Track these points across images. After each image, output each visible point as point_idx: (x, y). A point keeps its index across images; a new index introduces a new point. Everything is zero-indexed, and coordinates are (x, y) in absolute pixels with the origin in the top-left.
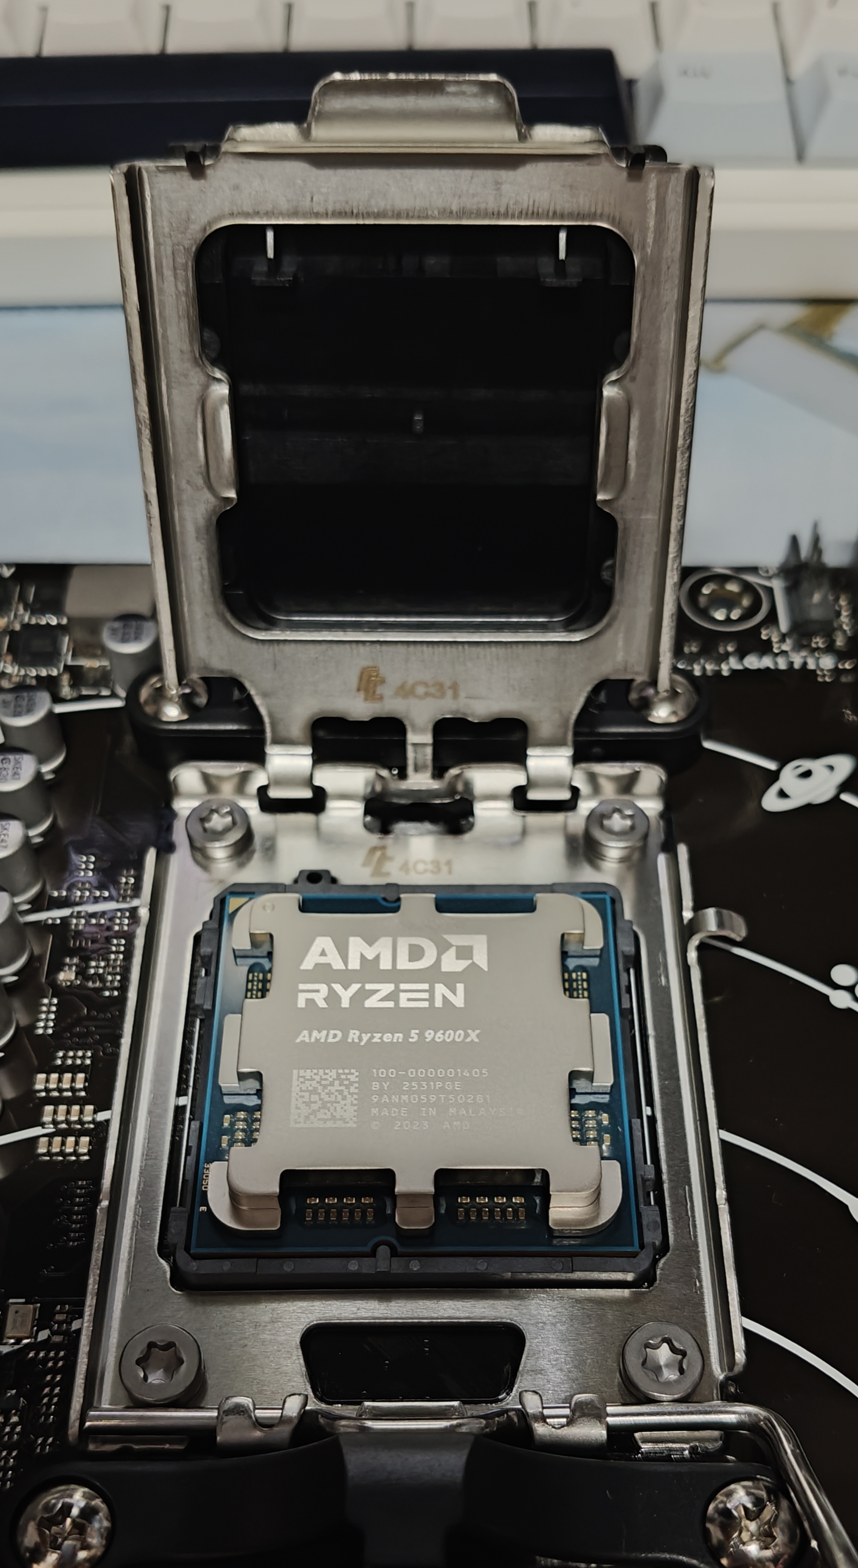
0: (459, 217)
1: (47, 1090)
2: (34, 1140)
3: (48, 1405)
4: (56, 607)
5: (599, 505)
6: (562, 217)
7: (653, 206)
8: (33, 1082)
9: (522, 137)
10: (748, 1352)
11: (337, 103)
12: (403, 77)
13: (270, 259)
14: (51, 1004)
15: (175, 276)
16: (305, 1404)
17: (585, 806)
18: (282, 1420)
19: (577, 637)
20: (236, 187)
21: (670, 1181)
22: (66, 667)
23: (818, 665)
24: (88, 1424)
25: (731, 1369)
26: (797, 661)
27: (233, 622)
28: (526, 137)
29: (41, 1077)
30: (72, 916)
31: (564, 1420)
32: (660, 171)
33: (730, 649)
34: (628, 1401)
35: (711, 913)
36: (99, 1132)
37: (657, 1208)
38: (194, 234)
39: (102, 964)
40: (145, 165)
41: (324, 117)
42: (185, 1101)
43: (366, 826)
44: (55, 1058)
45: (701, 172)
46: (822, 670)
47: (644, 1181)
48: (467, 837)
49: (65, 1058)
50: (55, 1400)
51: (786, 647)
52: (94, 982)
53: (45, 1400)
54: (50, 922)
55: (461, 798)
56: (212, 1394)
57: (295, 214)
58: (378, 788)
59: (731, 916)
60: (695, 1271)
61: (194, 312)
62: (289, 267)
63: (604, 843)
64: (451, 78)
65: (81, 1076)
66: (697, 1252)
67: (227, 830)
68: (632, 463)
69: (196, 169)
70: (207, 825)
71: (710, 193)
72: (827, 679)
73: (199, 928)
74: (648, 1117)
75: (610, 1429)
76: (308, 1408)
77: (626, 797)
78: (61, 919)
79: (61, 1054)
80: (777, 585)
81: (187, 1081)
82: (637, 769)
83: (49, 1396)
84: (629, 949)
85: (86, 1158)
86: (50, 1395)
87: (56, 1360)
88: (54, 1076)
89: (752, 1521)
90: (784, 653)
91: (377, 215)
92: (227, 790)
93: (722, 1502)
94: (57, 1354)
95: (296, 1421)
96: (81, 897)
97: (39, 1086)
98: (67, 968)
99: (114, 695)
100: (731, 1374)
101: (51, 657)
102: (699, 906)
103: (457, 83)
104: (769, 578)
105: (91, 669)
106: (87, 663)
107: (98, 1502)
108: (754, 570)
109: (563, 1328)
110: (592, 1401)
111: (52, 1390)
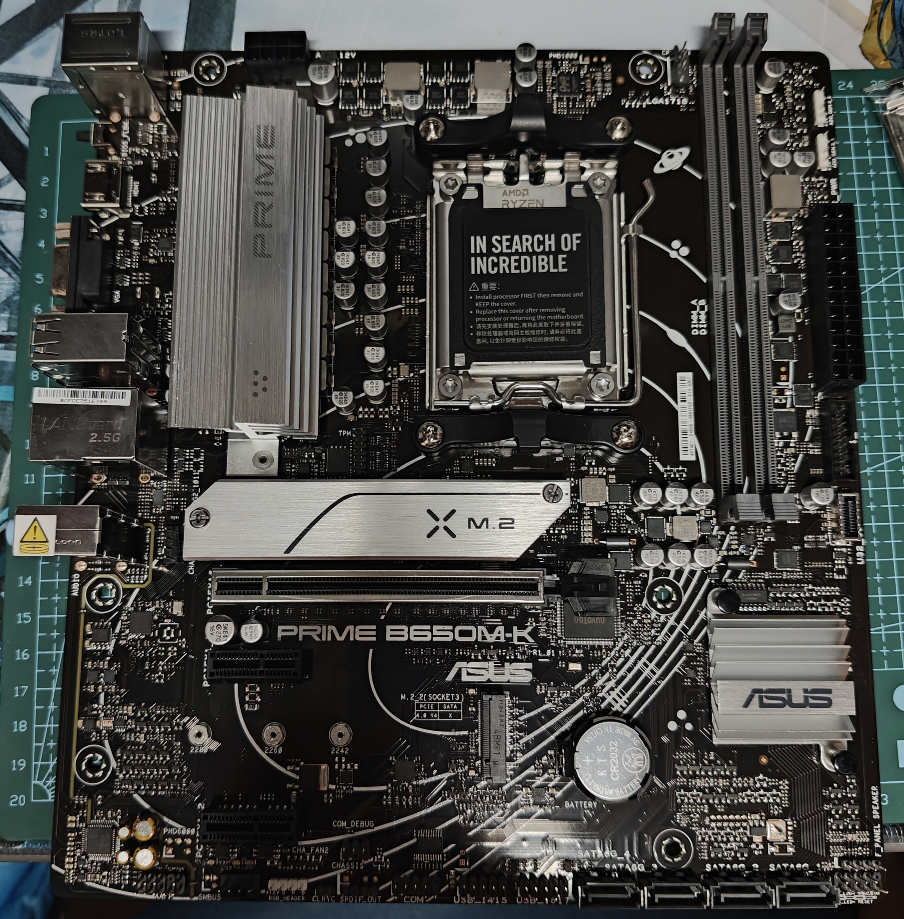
1: (402, 291)
2: (401, 309)
17: (587, 174)
22: (384, 105)
23: (681, 102)
25: (624, 386)
26: (673, 100)
29: (399, 286)
30: (400, 221)
33: (647, 94)
36: (420, 307)
39: (414, 242)
44: (403, 279)
46: (683, 105)
51: (669, 93)
52: (411, 249)
54: (393, 224)
63: (593, 191)
65: (412, 286)
67: (454, 185)
70: (447, 184)
72: (684, 110)
77: (603, 171)
80: (669, 60)
82: (607, 161)
85: (417, 316)
86: (416, 394)
87: (416, 382)
88: (403, 286)
89: (626, 432)
90: (668, 96)
92: (452, 167)
96: (403, 213)
97: (399, 290)
98: (402, 243)
102: (627, 220)
104: (666, 56)
105: (394, 106)
106: (392, 103)
108: (659, 52)
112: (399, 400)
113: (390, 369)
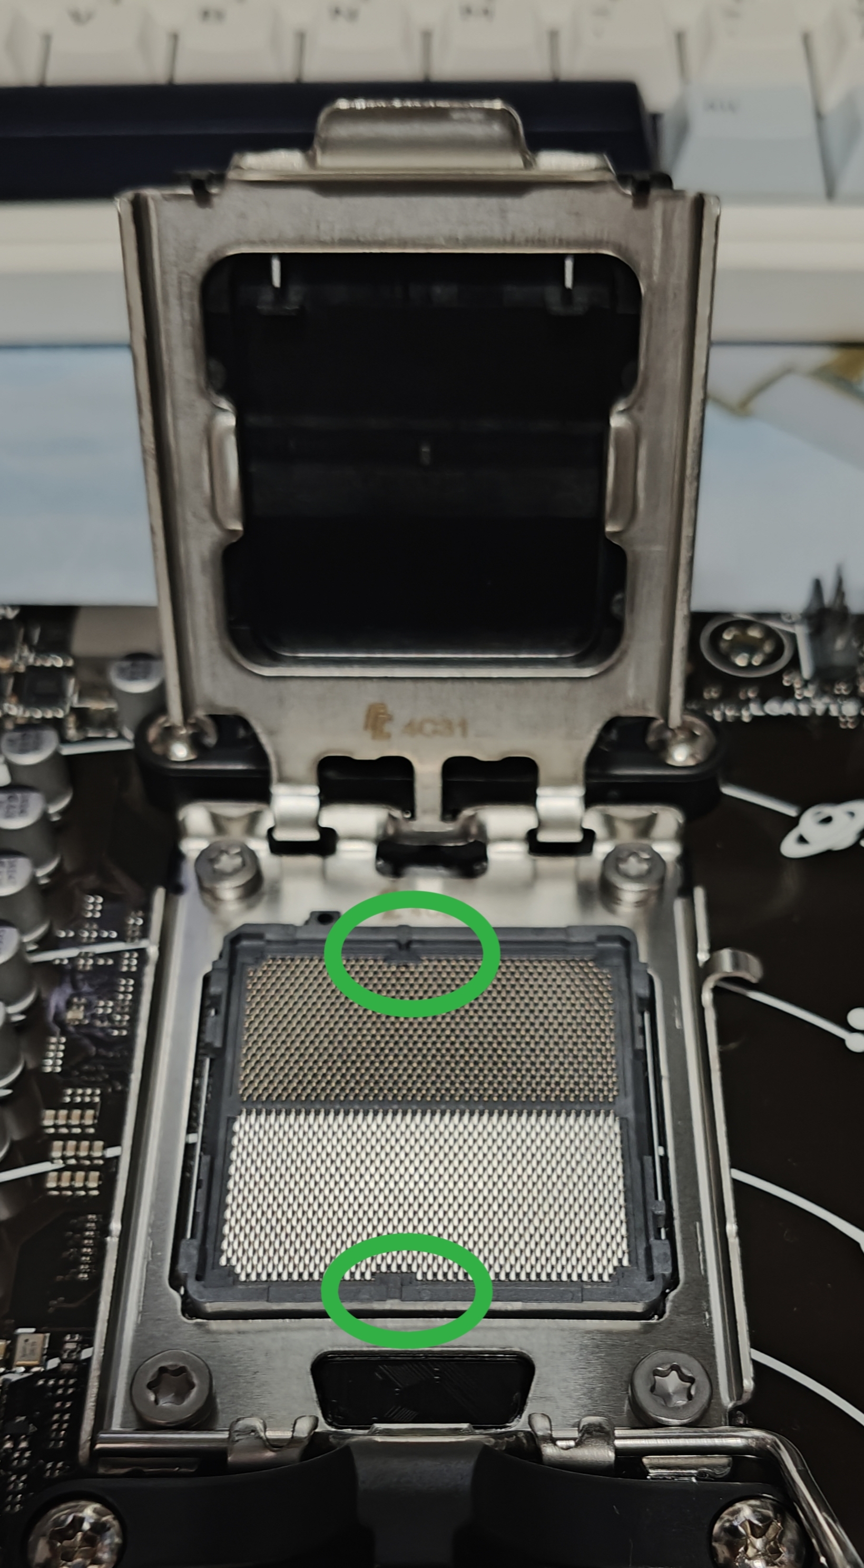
0: (465, 245)
1: (56, 1126)
2: (43, 1176)
3: (59, 1430)
4: (62, 648)
5: (608, 537)
6: (569, 244)
7: (659, 233)
8: (40, 1118)
9: (528, 164)
10: (756, 1379)
11: (342, 131)
12: (408, 104)
13: (276, 289)
14: (59, 1043)
15: (182, 305)
16: (315, 1426)
17: (602, 849)
18: (293, 1441)
19: (587, 672)
20: (243, 216)
21: (682, 1217)
22: (73, 710)
23: (840, 712)
24: (98, 1446)
25: (740, 1397)
26: (819, 707)
27: (238, 657)
28: (531, 165)
29: (50, 1113)
30: (79, 956)
31: (572, 1443)
32: (665, 198)
33: (751, 695)
34: (637, 1425)
35: (726, 955)
36: (108, 1169)
37: (667, 1242)
38: (200, 262)
39: (111, 1004)
40: (151, 193)
41: (329, 146)
42: (195, 1138)
43: (379, 870)
44: (65, 1095)
45: (706, 199)
46: (844, 717)
47: (656, 1217)
48: (481, 881)
49: (73, 1095)
50: (65, 1426)
51: (808, 693)
52: (102, 1021)
53: (55, 1426)
54: (57, 962)
55: (475, 842)
56: (224, 1419)
57: (302, 241)
58: (391, 831)
59: (747, 958)
60: (705, 1304)
61: (199, 342)
62: (295, 296)
63: (619, 885)
64: (456, 105)
65: (90, 1113)
66: (707, 1286)
67: (235, 872)
68: (641, 494)
69: (202, 196)
70: (217, 866)
71: (715, 220)
72: (850, 726)
73: (208, 968)
74: (661, 1157)
75: (618, 1452)
76: (317, 1430)
77: (645, 842)
78: (70, 959)
79: (69, 1091)
80: (801, 632)
81: (197, 1119)
82: (655, 812)
83: (58, 1424)
84: (644, 992)
85: (95, 1193)
86: (60, 1422)
87: (66, 1387)
88: (63, 1113)
89: (757, 1538)
90: (806, 700)
91: (383, 244)
92: (236, 831)
93: (729, 1521)
94: (67, 1381)
95: (306, 1442)
96: (89, 938)
97: (48, 1122)
98: (75, 1008)
99: (121, 737)
100: (740, 1403)
101: (56, 697)
102: (715, 947)
103: (462, 110)
104: (792, 624)
105: (99, 711)
106: (94, 705)
107: (109, 1518)
108: (777, 616)
109: (573, 1357)
110: (600, 1425)
111: (61, 1417)
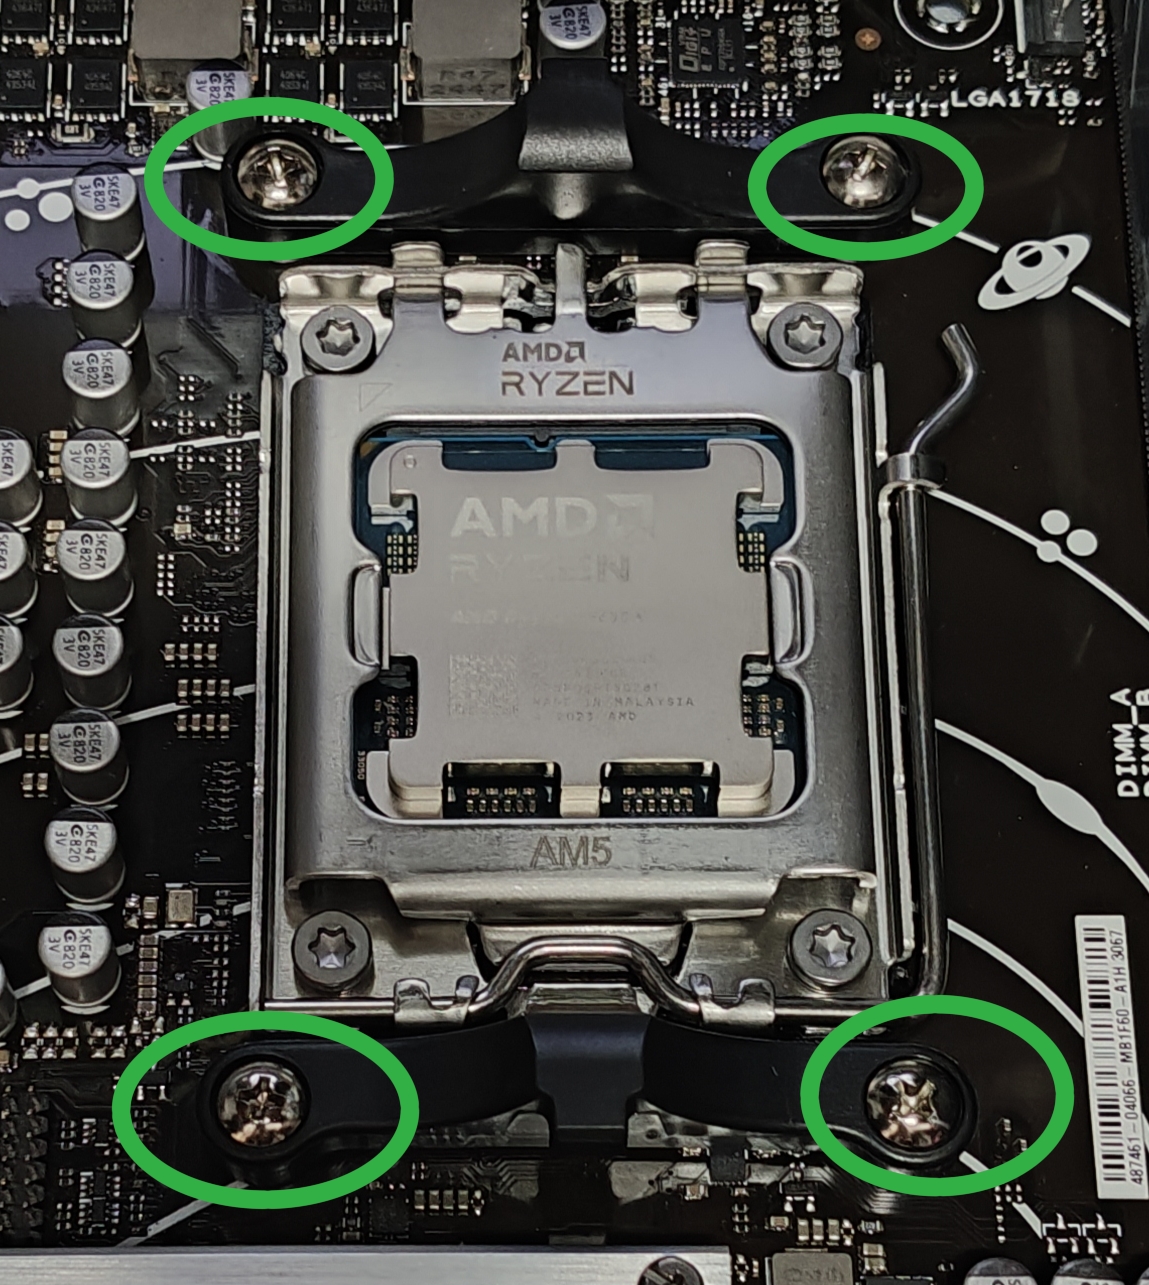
1: (178, 662)
2: (171, 717)
3: (219, 988)
8: (161, 653)
14: (167, 561)
16: (476, 986)
18: (456, 1001)
23: (1060, 101)
25: (900, 955)
26: (1035, 95)
29: (170, 646)
30: (176, 452)
33: (953, 80)
36: (243, 709)
39: (218, 513)
44: (181, 625)
46: (1065, 109)
49: (191, 625)
50: (225, 983)
51: (1022, 75)
52: (212, 535)
53: (215, 984)
54: (154, 460)
65: (212, 646)
67: (348, 347)
70: (324, 340)
72: (1071, 122)
75: (778, 1016)
77: (815, 301)
78: (166, 456)
79: (186, 619)
83: (219, 979)
87: (222, 944)
88: (183, 646)
89: (911, 1096)
90: (1019, 85)
92: (342, 295)
93: (883, 1079)
94: (223, 938)
96: (185, 429)
97: (169, 657)
98: (180, 519)
100: (900, 960)
105: (161, 113)
106: (155, 105)
107: (289, 1078)
110: (761, 986)
112: (161, 1000)
113: (132, 903)
